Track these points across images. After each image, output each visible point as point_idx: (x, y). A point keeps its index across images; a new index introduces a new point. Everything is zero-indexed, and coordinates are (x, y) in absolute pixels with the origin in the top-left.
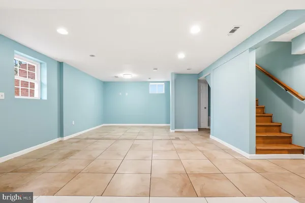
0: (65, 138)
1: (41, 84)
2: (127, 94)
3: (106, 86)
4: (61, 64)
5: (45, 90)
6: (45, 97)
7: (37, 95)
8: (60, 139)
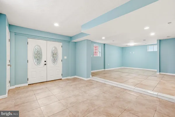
0: (106, 70)
1: (99, 52)
2: (134, 53)
3: (123, 49)
4: (104, 44)
5: (100, 54)
6: (100, 56)
7: (98, 55)
8: (104, 69)
